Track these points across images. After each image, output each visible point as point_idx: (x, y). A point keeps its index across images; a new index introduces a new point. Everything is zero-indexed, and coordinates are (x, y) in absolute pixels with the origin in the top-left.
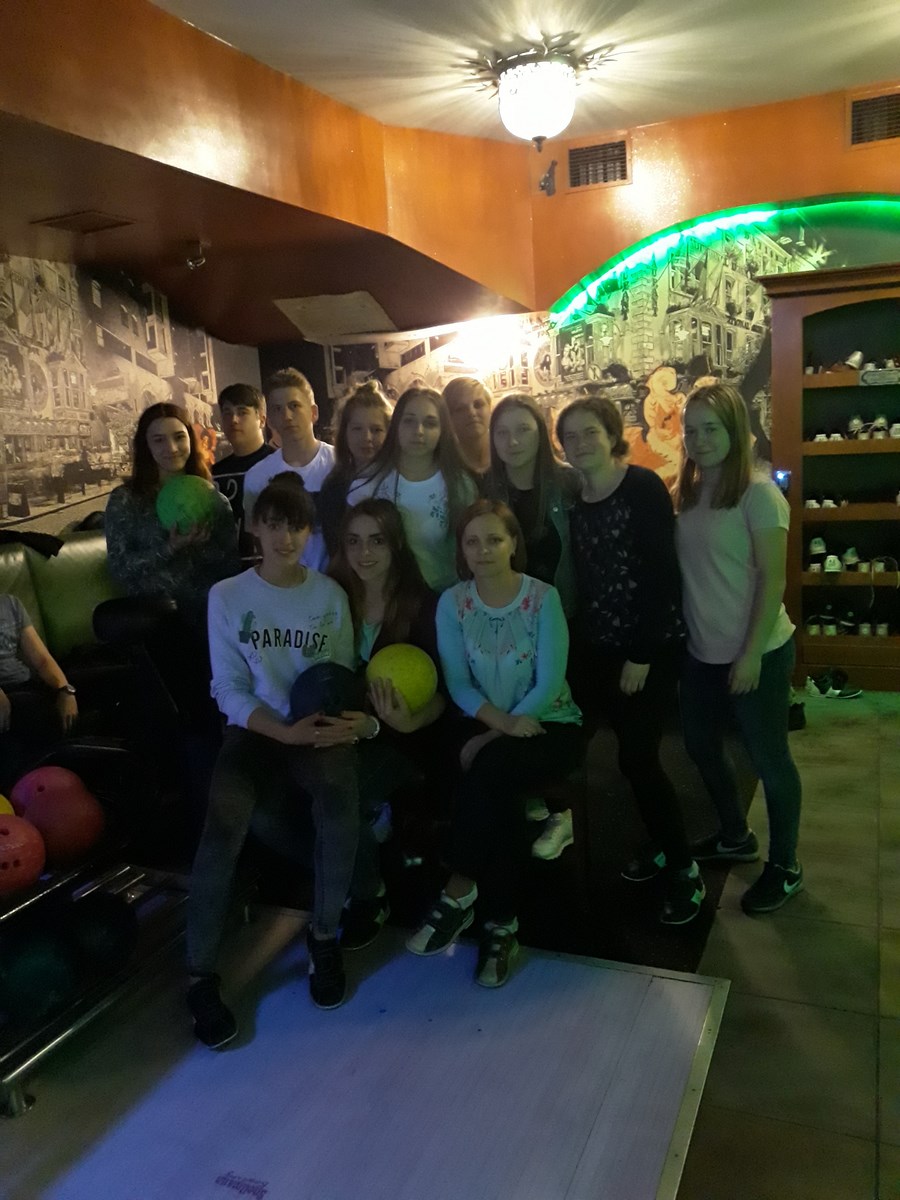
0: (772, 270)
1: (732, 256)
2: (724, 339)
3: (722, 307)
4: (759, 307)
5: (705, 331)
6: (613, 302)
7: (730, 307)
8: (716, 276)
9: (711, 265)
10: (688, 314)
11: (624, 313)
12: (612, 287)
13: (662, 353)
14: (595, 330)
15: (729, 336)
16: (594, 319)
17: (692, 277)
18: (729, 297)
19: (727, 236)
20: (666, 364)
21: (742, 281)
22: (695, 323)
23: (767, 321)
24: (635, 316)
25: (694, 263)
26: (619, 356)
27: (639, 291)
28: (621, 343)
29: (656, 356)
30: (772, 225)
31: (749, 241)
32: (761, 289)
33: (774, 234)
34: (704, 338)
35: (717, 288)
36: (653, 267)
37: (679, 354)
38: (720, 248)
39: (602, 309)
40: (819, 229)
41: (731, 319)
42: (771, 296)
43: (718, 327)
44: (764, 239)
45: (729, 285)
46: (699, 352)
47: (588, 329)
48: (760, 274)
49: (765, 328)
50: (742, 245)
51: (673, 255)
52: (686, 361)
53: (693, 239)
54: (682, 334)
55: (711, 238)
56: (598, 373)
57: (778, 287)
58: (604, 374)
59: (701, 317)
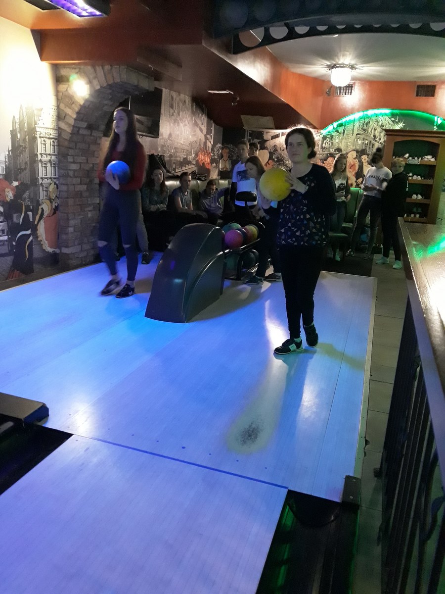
0: (388, 127)
1: (377, 121)
2: (371, 145)
3: (372, 136)
4: (383, 138)
5: (366, 142)
6: (341, 129)
7: (375, 136)
8: (372, 126)
9: (371, 123)
10: (362, 136)
11: (344, 133)
12: (341, 125)
13: (353, 146)
14: (334, 137)
15: (373, 144)
16: (335, 134)
17: (365, 126)
18: (375, 133)
19: (376, 115)
20: (354, 150)
21: (379, 129)
22: (364, 139)
23: (384, 141)
24: (346, 135)
25: (366, 122)
26: (340, 146)
27: (349, 127)
28: (342, 142)
29: (351, 147)
30: (390, 114)
31: (383, 118)
32: (384, 132)
33: (390, 117)
34: (366, 144)
35: (372, 130)
36: (354, 121)
37: (358, 148)
38: (374, 119)
39: (337, 131)
40: (403, 118)
41: (374, 139)
42: (386, 135)
43: (370, 141)
44: (387, 118)
45: (375, 130)
46: (364, 148)
47: (332, 137)
48: (384, 128)
49: (383, 143)
50: (380, 118)
51: (360, 119)
52: (360, 150)
53: (367, 115)
54: (360, 142)
55: (372, 115)
56: (333, 150)
57: (389, 132)
58: (335, 150)
59: (366, 138)
